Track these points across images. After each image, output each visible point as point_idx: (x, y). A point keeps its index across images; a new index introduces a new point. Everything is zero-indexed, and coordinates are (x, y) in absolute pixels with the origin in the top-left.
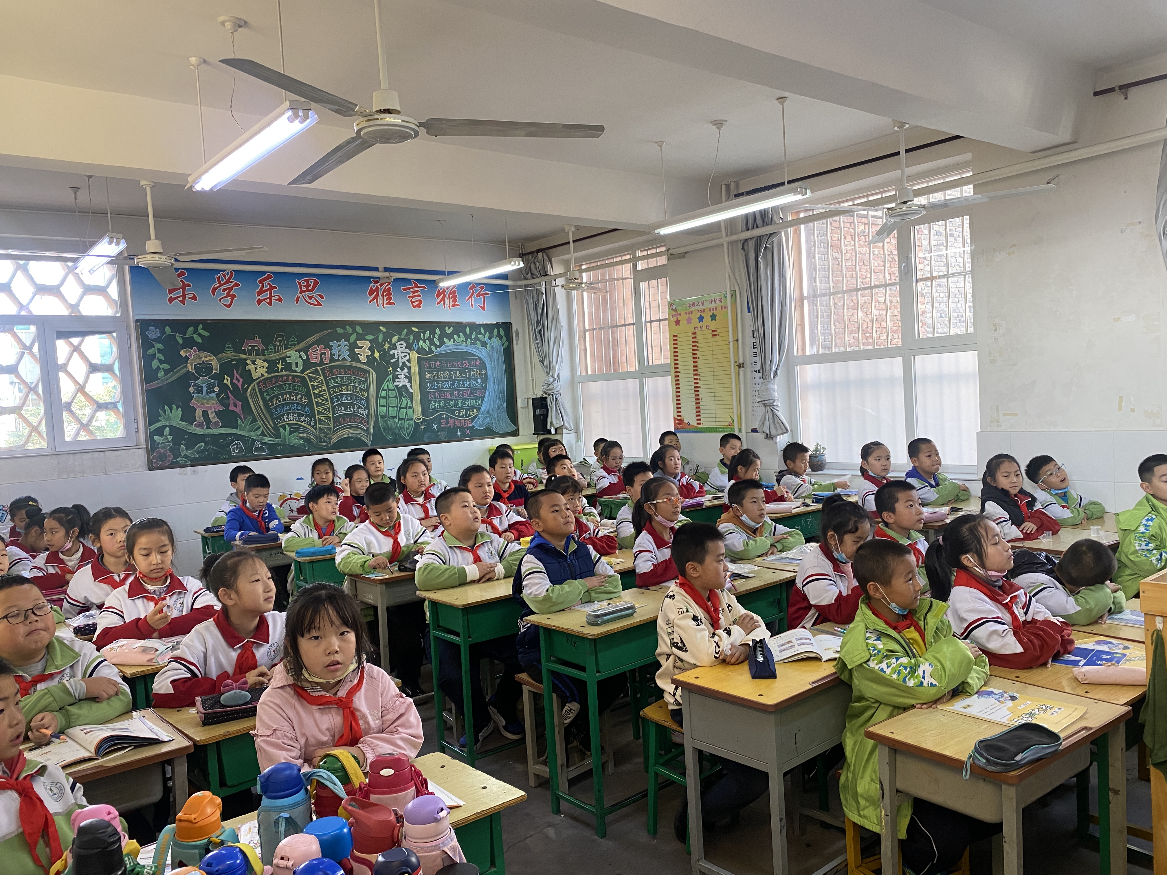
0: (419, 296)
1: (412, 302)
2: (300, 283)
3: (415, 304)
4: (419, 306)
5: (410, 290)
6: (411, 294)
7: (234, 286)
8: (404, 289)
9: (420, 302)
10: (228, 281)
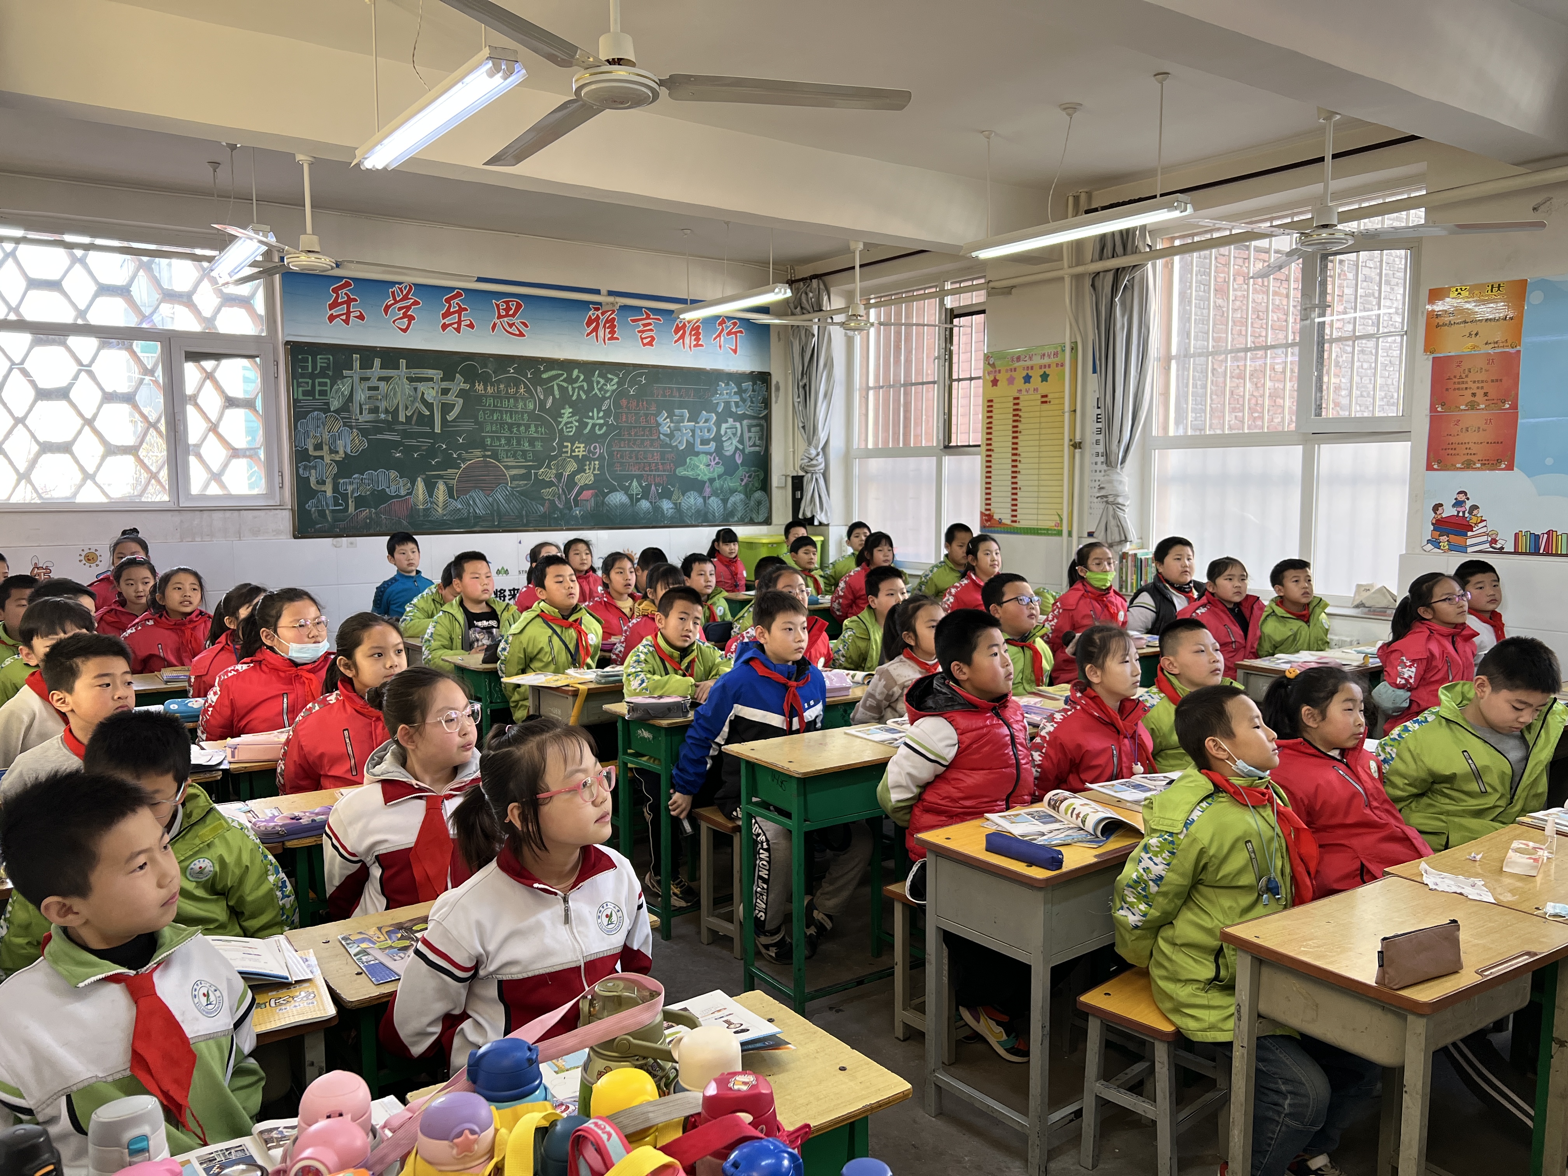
0: (651, 330)
1: (642, 339)
2: (498, 306)
3: (645, 341)
4: (650, 344)
5: (641, 323)
6: (642, 328)
7: (413, 304)
8: (633, 321)
9: (653, 339)
10: (405, 298)
